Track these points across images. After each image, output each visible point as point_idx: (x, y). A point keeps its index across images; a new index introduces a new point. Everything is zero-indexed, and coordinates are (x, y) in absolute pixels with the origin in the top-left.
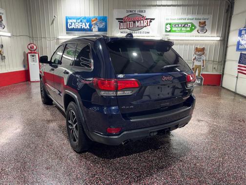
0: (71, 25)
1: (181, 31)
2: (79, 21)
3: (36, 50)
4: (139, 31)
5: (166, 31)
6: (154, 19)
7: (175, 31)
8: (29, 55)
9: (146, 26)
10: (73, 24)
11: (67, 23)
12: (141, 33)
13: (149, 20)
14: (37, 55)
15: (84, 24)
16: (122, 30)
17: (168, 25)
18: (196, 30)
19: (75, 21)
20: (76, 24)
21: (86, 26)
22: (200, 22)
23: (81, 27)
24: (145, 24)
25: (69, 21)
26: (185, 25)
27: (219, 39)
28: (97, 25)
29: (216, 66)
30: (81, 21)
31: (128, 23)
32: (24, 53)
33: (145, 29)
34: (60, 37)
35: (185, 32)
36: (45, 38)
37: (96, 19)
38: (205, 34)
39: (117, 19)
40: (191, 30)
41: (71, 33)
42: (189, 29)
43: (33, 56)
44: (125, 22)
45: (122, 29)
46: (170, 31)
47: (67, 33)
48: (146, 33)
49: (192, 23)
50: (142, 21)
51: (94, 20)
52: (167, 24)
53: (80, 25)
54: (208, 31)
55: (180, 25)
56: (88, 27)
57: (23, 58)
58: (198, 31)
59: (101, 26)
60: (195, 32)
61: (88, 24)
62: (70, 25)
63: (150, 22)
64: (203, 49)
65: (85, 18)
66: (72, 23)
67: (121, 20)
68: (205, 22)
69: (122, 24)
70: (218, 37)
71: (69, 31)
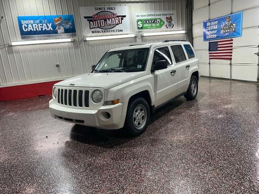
0: (27, 27)
1: (152, 27)
2: (38, 21)
4: (112, 29)
5: (139, 28)
6: (125, 16)
7: (146, 28)
9: (118, 24)
10: (30, 25)
11: (21, 25)
12: (114, 31)
13: (120, 18)
15: (44, 25)
16: (93, 30)
17: (140, 22)
18: (165, 25)
19: (32, 22)
20: (34, 25)
21: (48, 27)
22: (167, 18)
23: (42, 29)
24: (117, 21)
25: (24, 23)
26: (154, 21)
27: (184, 32)
28: (63, 26)
30: (41, 22)
31: (99, 21)
33: (117, 27)
34: (13, 44)
35: (156, 28)
37: (61, 18)
38: (172, 29)
39: (85, 18)
40: (161, 26)
41: (29, 37)
42: (158, 25)
44: (95, 21)
45: (92, 28)
46: (142, 28)
47: (22, 38)
48: (119, 31)
50: (113, 19)
51: (58, 20)
52: (138, 21)
53: (40, 27)
55: (150, 22)
56: (50, 28)
58: (166, 26)
59: (68, 26)
60: (164, 27)
61: (50, 26)
62: (25, 28)
63: (122, 19)
65: (45, 18)
66: (28, 25)
67: (90, 19)
68: (171, 17)
69: (91, 23)
70: (183, 30)
71: (25, 34)
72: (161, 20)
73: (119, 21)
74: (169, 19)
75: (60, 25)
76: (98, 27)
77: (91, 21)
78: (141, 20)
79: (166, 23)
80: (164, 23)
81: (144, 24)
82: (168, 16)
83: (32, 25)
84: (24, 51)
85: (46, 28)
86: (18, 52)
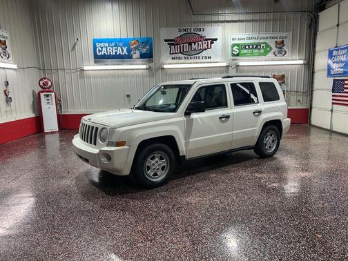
0: (101, 51)
1: (252, 55)
2: (113, 44)
4: (197, 55)
5: (233, 55)
6: (216, 40)
7: (244, 55)
8: (42, 95)
9: (205, 49)
10: (104, 49)
11: (95, 48)
12: (199, 58)
13: (209, 41)
14: (53, 94)
15: (119, 48)
16: (173, 56)
17: (236, 47)
18: (273, 51)
19: (107, 45)
20: (108, 48)
21: (123, 51)
22: (276, 42)
23: (116, 52)
24: (205, 46)
25: (99, 45)
26: (257, 46)
27: (301, 62)
29: (301, 98)
30: (116, 46)
31: (182, 45)
32: (34, 92)
33: (204, 53)
34: (85, 68)
35: (258, 55)
36: (63, 69)
37: (137, 41)
38: (283, 57)
39: (166, 41)
40: (266, 53)
41: (102, 62)
42: (262, 51)
43: (47, 96)
44: (177, 44)
45: (173, 53)
46: (238, 55)
47: (95, 62)
48: (206, 58)
50: (200, 43)
51: (134, 43)
52: (234, 45)
53: (114, 51)
54: (287, 53)
55: (251, 47)
56: (125, 52)
57: (32, 100)
58: (274, 53)
59: (144, 51)
60: (270, 55)
61: (125, 49)
62: (99, 51)
63: (212, 43)
64: (283, 76)
65: (121, 40)
66: (102, 48)
67: (171, 43)
68: (283, 41)
69: (173, 47)
70: (300, 59)
71: (99, 58)
72: (267, 45)
73: (207, 46)
75: (136, 48)
76: (180, 52)
77: (173, 44)
78: (238, 45)
79: (274, 49)
80: (271, 49)
81: (241, 49)
82: (278, 40)
83: (106, 48)
84: (95, 77)
85: (121, 52)
86: (89, 77)
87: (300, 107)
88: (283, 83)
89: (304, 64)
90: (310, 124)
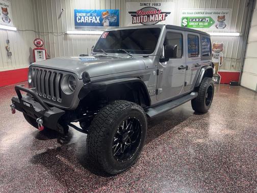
0: (80, 19)
2: (89, 14)
3: (42, 45)
6: (169, 13)
8: (36, 51)
10: (82, 18)
11: (76, 17)
13: (164, 14)
14: (44, 51)
15: (94, 17)
18: (215, 24)
19: (84, 14)
20: (86, 17)
21: (96, 20)
22: (219, 17)
23: (91, 21)
24: (160, 18)
25: (78, 15)
27: (238, 34)
28: (109, 20)
29: (234, 64)
30: (91, 15)
31: (142, 17)
32: (30, 49)
34: (68, 32)
35: (203, 27)
36: (52, 33)
37: (108, 12)
38: (223, 30)
39: (130, 13)
41: (81, 28)
43: (40, 52)
44: (138, 16)
45: (135, 23)
46: (186, 26)
47: (76, 28)
49: (210, 18)
50: (157, 15)
51: (105, 14)
52: (183, 19)
53: (90, 19)
54: (227, 25)
55: (197, 20)
56: (98, 21)
57: (29, 55)
58: (216, 26)
59: (113, 20)
60: (213, 27)
61: (98, 18)
62: (79, 19)
63: (166, 16)
64: (221, 46)
65: (95, 11)
66: (81, 17)
67: (134, 14)
68: (224, 17)
69: (135, 18)
70: (237, 32)
71: (78, 25)
72: (211, 19)
73: (162, 18)
74: (222, 19)
75: (107, 18)
76: (141, 23)
77: (135, 16)
79: (217, 22)
80: (214, 22)
82: (220, 15)
83: (84, 17)
84: (75, 39)
85: (95, 21)
87: (233, 71)
88: (221, 51)
89: (240, 36)
90: (240, 85)
